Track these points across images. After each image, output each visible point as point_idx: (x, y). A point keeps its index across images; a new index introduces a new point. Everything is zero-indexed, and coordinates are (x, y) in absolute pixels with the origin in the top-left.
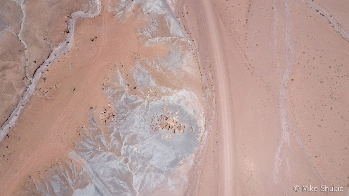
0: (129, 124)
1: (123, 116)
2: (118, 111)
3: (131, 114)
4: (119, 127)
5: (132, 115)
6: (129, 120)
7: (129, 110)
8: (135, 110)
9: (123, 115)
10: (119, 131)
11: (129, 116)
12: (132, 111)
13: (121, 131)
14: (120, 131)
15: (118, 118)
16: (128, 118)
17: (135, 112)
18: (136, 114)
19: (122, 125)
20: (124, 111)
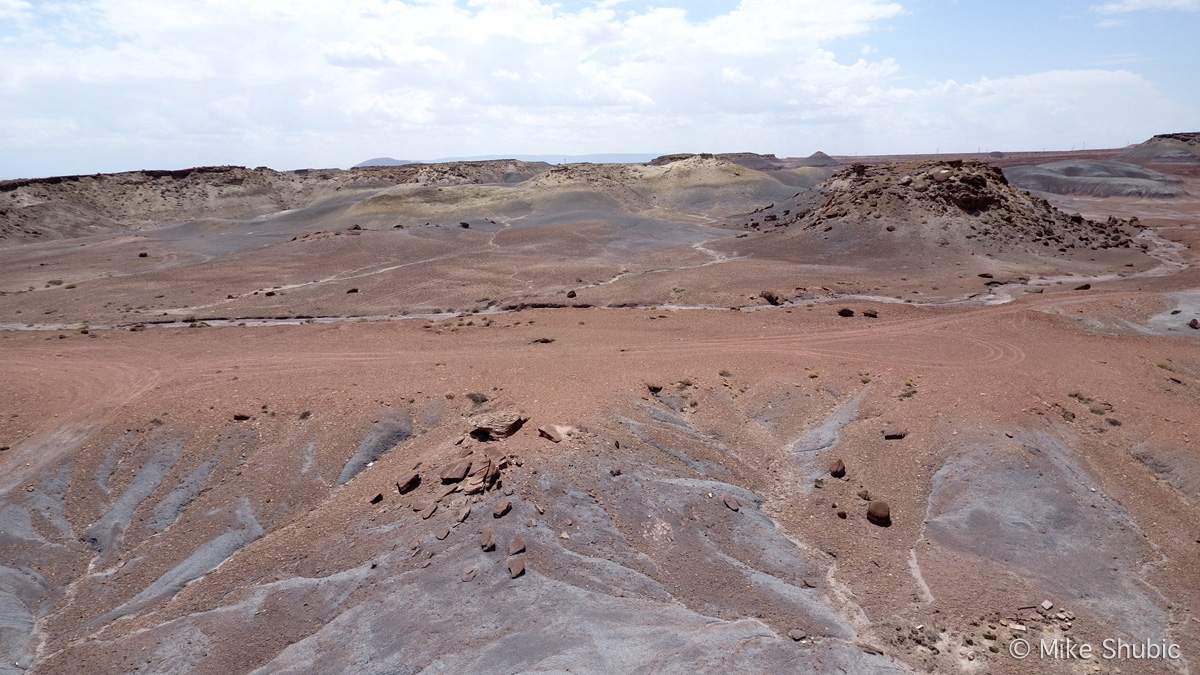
0: (477, 631)
1: (540, 541)
2: (556, 492)
3: (609, 591)
4: (390, 580)
5: (606, 601)
6: (520, 605)
7: (640, 566)
8: (692, 614)
9: (545, 535)
10: (346, 605)
11: (578, 582)
12: (643, 591)
13: (357, 616)
14: (346, 616)
15: (490, 525)
16: (538, 586)
17: (662, 620)
18: (647, 630)
19: (433, 585)
20: (590, 535)
